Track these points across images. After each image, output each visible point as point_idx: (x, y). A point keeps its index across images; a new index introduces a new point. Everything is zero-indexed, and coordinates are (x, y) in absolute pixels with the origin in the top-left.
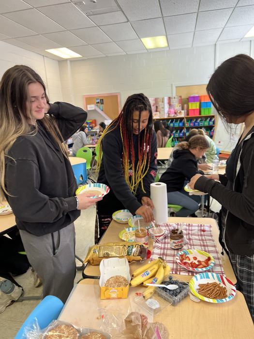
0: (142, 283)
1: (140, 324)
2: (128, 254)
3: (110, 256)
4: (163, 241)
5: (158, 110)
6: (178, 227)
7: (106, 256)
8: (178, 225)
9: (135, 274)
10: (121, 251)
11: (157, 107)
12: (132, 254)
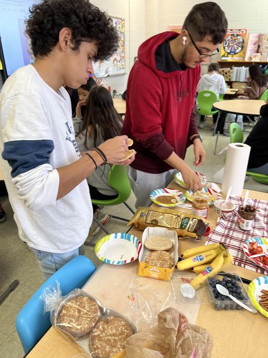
0: (192, 268)
1: (176, 329)
2: (182, 227)
3: (159, 224)
4: (231, 219)
5: (260, 50)
6: (255, 204)
7: (154, 223)
8: (255, 201)
9: (185, 254)
10: (173, 221)
11: (259, 46)
12: (187, 229)
